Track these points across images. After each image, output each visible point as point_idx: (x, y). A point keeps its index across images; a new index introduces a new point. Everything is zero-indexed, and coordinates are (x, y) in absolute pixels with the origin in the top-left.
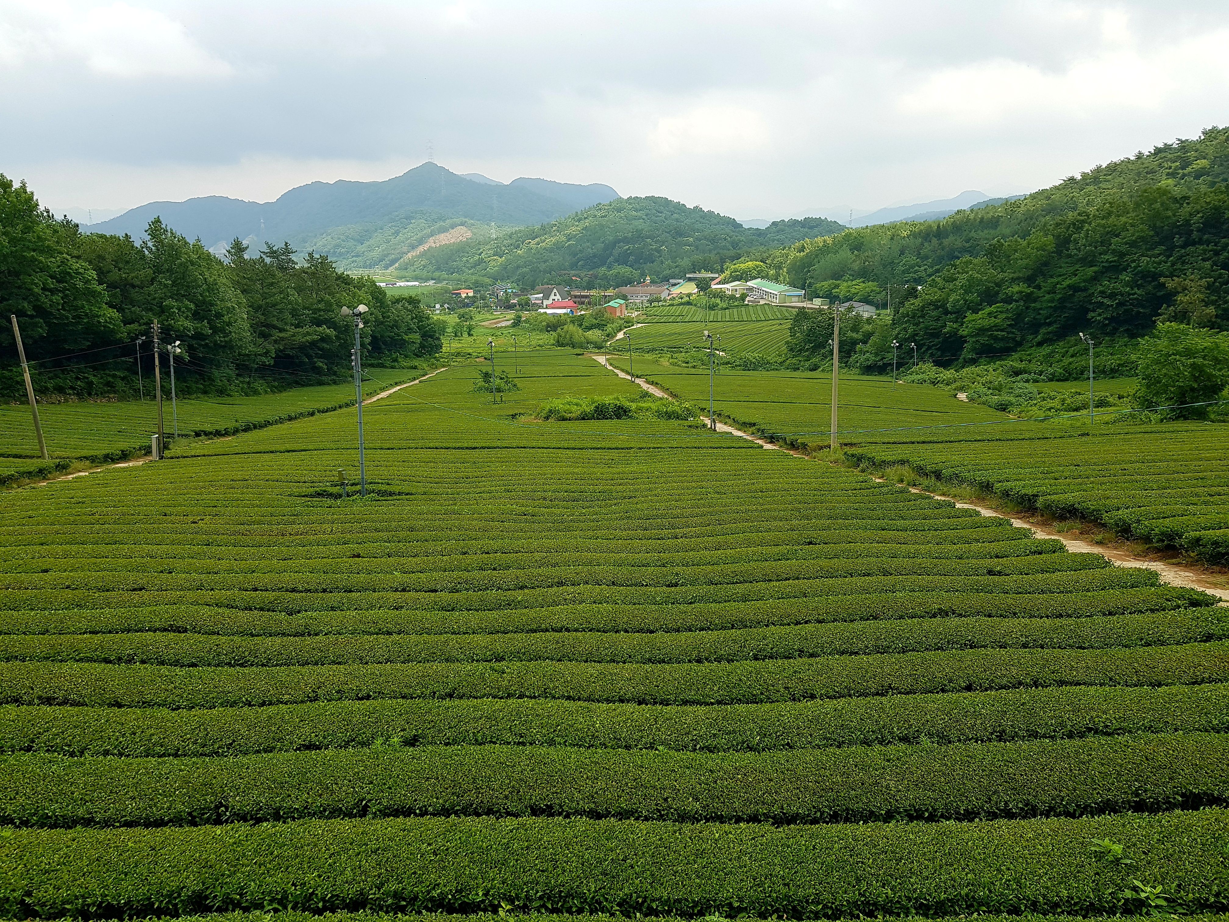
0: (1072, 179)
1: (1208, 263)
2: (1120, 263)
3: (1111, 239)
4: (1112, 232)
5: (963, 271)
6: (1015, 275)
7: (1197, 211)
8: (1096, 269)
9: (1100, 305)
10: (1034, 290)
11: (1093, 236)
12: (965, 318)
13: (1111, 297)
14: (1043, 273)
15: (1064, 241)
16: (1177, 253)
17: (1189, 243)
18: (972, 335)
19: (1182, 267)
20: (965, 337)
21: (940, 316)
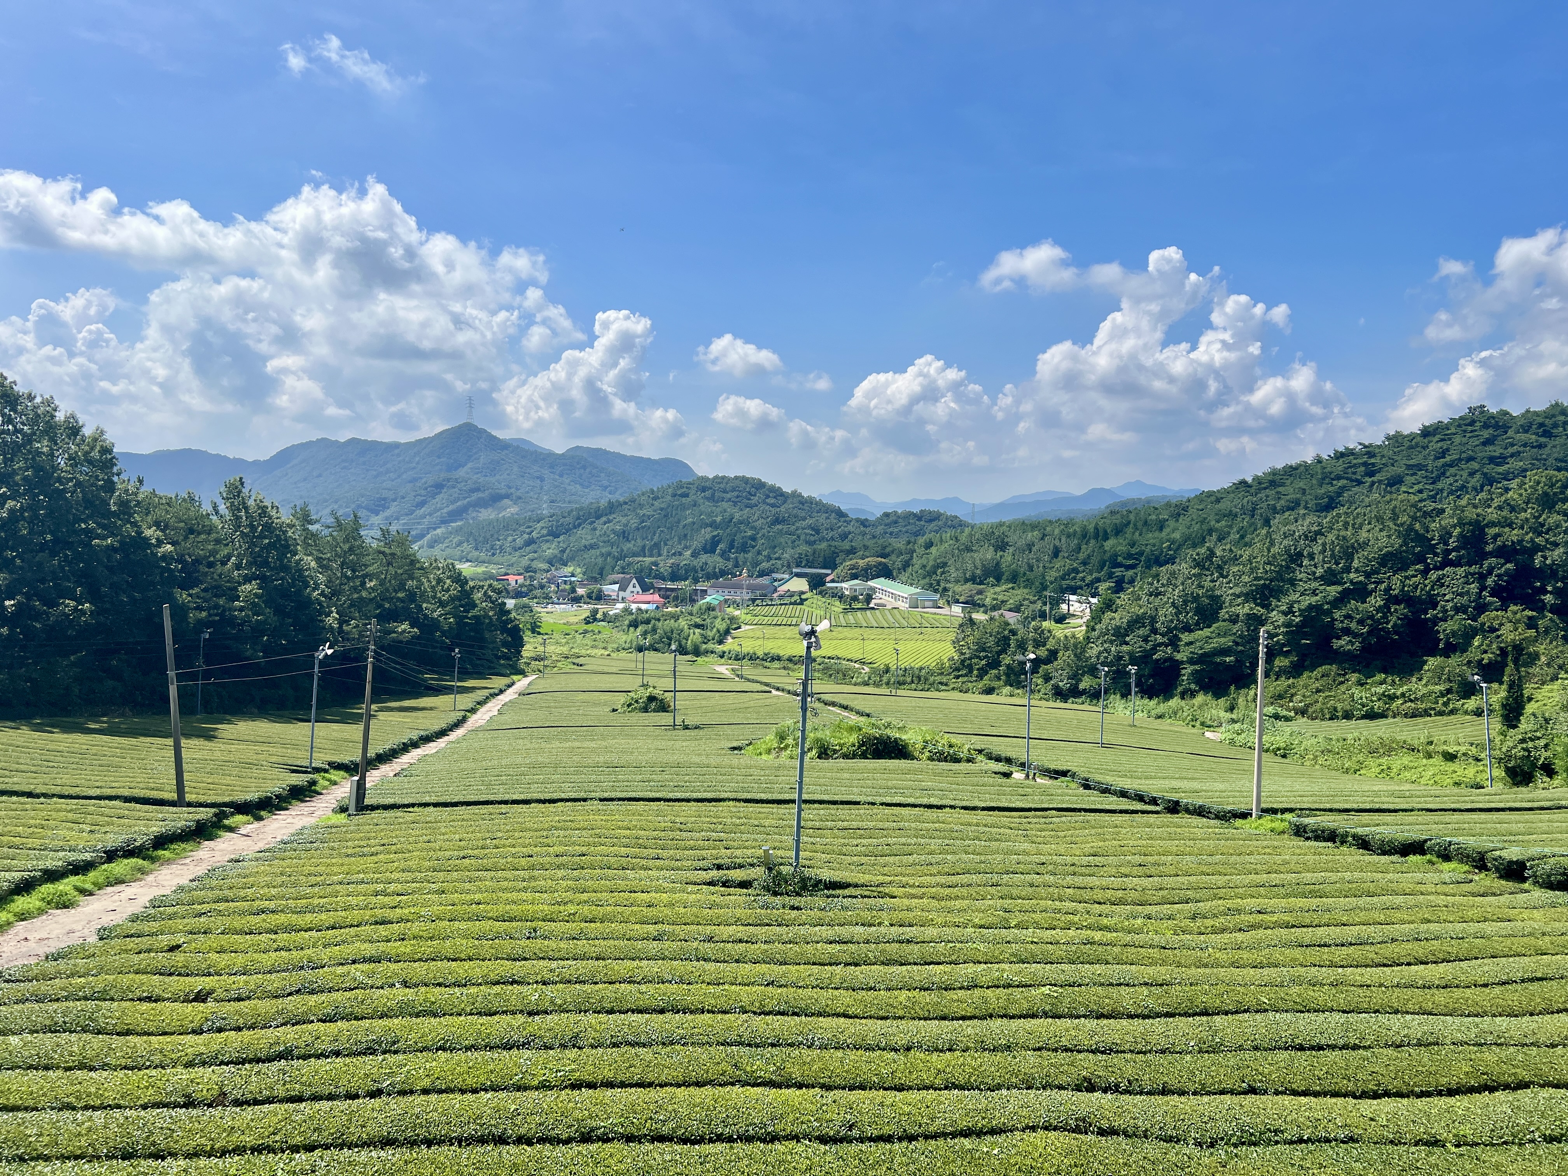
0: (1243, 482)
1: (1474, 587)
2: (1367, 584)
3: (1353, 554)
4: (1353, 547)
5: (1169, 583)
6: (1237, 590)
7: (1454, 526)
8: (1340, 588)
9: (1347, 631)
10: (1262, 611)
11: (1332, 551)
12: (1180, 640)
13: (1361, 622)
14: (1271, 590)
15: (1296, 554)
16: (1433, 575)
17: (1447, 563)
18: (1191, 661)
19: (1442, 591)
20: (1182, 662)
21: (1148, 636)
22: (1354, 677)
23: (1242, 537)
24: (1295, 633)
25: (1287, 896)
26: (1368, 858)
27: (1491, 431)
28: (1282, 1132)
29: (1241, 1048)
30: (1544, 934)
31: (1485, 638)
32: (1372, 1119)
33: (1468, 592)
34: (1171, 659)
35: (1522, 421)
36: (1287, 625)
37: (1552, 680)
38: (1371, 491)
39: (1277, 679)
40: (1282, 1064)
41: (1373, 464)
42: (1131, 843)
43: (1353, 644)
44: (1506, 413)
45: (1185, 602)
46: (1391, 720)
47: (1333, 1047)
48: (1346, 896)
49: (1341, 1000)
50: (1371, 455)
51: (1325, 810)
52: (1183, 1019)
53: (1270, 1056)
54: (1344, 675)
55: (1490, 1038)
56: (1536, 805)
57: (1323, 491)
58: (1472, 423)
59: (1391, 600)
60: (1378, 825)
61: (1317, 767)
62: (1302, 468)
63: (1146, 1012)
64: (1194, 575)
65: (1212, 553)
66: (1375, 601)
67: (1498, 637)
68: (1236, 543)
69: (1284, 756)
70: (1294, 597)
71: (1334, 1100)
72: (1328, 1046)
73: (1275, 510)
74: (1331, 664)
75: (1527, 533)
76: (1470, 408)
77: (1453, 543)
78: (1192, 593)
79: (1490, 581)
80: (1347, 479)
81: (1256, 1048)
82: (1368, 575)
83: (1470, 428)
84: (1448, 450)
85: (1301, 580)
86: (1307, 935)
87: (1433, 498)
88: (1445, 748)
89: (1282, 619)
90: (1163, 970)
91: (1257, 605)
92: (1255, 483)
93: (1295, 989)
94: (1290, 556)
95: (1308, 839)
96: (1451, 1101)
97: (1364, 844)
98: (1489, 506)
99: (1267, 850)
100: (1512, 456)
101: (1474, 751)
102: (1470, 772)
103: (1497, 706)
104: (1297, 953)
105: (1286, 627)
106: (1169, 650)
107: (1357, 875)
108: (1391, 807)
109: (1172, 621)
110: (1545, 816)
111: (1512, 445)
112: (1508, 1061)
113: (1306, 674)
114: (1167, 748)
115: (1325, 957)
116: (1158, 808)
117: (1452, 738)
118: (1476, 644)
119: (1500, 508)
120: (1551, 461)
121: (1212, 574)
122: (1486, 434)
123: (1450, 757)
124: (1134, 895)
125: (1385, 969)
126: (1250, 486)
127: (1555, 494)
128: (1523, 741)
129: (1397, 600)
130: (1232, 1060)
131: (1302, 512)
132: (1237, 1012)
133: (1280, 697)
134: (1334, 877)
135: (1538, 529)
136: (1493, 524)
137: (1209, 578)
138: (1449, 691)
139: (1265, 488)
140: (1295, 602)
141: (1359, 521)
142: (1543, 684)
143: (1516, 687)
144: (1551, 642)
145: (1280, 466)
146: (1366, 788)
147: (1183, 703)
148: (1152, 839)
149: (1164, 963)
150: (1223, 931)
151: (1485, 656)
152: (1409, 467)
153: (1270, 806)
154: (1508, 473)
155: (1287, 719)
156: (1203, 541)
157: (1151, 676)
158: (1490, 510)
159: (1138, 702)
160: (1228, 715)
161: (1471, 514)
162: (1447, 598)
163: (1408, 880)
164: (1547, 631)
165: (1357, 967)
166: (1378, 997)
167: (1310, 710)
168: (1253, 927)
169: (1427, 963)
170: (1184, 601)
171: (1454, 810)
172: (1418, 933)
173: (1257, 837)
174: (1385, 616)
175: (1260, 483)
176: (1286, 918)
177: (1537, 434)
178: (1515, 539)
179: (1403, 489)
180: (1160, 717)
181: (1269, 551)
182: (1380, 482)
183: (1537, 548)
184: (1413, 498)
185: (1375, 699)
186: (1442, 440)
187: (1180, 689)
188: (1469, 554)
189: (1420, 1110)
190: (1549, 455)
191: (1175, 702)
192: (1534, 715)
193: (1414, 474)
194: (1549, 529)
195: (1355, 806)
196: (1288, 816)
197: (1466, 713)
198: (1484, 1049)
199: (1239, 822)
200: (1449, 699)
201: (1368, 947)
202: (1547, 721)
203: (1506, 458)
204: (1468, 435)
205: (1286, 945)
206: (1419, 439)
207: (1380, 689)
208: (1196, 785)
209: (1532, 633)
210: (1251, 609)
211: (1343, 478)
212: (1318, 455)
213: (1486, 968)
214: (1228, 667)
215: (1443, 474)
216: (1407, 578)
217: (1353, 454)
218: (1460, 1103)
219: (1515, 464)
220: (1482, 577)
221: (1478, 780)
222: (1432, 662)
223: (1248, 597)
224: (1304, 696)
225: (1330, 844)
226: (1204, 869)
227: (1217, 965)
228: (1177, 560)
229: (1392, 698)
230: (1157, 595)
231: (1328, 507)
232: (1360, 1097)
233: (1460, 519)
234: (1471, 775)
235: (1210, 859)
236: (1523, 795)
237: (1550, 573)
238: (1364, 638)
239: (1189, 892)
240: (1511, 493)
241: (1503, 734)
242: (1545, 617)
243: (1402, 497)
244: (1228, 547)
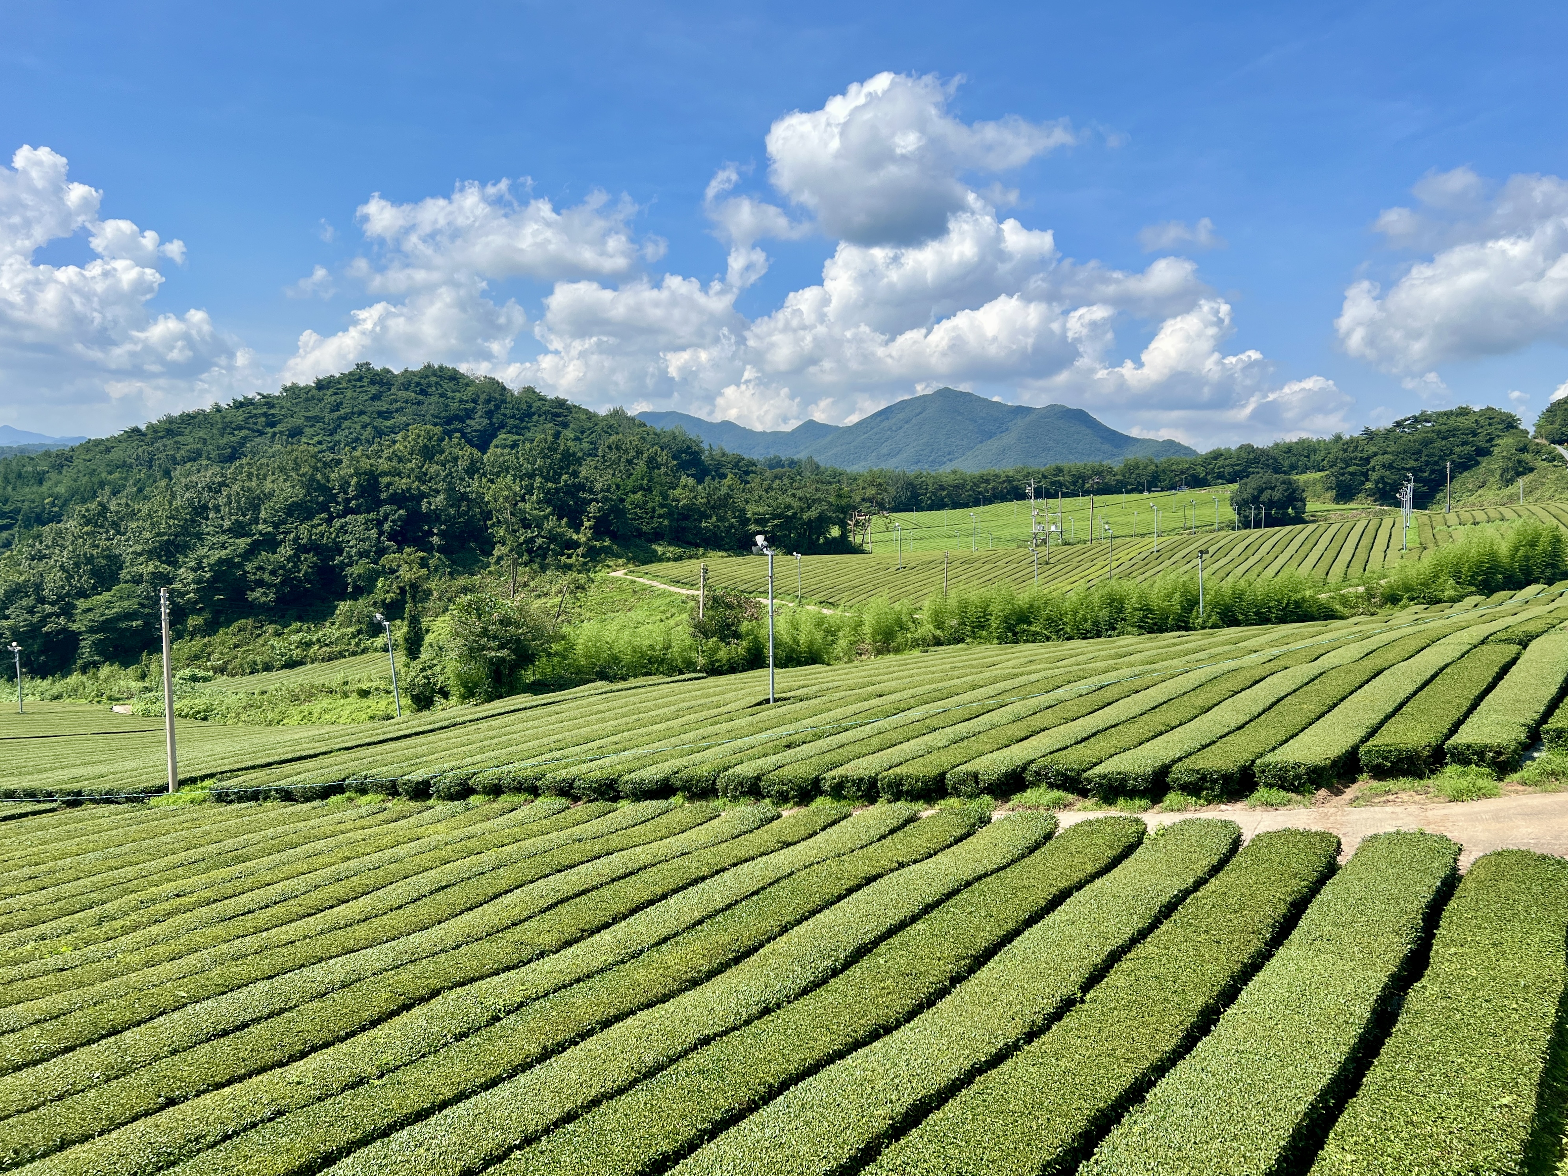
0: (136, 430)
1: (373, 533)
2: (275, 535)
3: (259, 505)
4: (258, 497)
5: (55, 544)
6: (139, 548)
7: (352, 476)
8: (249, 540)
9: (260, 583)
10: (169, 568)
11: (238, 502)
12: (75, 607)
13: (273, 573)
14: (177, 546)
15: (201, 507)
16: (337, 523)
17: (347, 511)
18: (91, 630)
19: (347, 537)
20: (80, 633)
21: (34, 607)
22: (270, 629)
23: (140, 490)
24: (206, 589)
25: (207, 870)
26: (291, 809)
27: (377, 387)
28: (204, 1136)
29: (157, 1058)
30: (446, 844)
31: (386, 579)
32: (299, 1083)
33: (369, 537)
34: (65, 630)
35: (402, 380)
36: (198, 581)
37: (444, 612)
38: (273, 442)
39: (191, 640)
40: (204, 1060)
41: (273, 415)
42: (18, 854)
43: (267, 596)
44: (388, 371)
45: (77, 565)
46: (309, 666)
47: (256, 1021)
48: (270, 854)
49: (266, 965)
50: (271, 406)
51: (247, 769)
52: (86, 1049)
53: (189, 1056)
54: (261, 627)
55: (405, 958)
56: (436, 726)
57: (225, 441)
58: (360, 379)
59: (301, 549)
60: (299, 773)
61: (240, 724)
62: (201, 417)
63: (38, 1056)
64: (87, 533)
65: (104, 508)
66: (285, 551)
67: (398, 577)
68: (134, 498)
69: (205, 719)
70: (203, 551)
71: (260, 1078)
72: (253, 1020)
73: (175, 462)
74: (247, 618)
75: (414, 482)
76: (357, 365)
77: (351, 491)
78: (85, 554)
79: (386, 527)
80: (249, 429)
81: (174, 1052)
82: (276, 526)
83: (359, 384)
84: (341, 403)
85: (208, 534)
86: (230, 906)
87: (332, 449)
88: (359, 685)
89: (191, 576)
90: (58, 998)
91: (162, 562)
92: (149, 432)
93: (218, 970)
94: (195, 509)
95: (231, 802)
96: (372, 1033)
97: (287, 796)
98: (380, 457)
99: (185, 825)
100: (397, 411)
101: (382, 685)
102: (379, 705)
103: (401, 641)
104: (219, 930)
105: (197, 583)
106: (62, 620)
107: (280, 829)
108: (311, 752)
109: (63, 587)
110: (443, 735)
111: (396, 401)
112: (422, 976)
113: (222, 631)
114: (67, 732)
115: (248, 925)
116: (54, 805)
117: (365, 675)
118: (380, 585)
119: (389, 459)
120: (428, 417)
121: (107, 532)
122: (374, 390)
123: (364, 694)
124: (23, 916)
125: (310, 919)
126: (144, 435)
127: (433, 446)
128: (423, 670)
129: (305, 549)
130: (146, 1076)
131: (204, 462)
132: (151, 1018)
133: (197, 657)
134: (257, 836)
135: (422, 478)
136: (385, 474)
137: (104, 536)
138: (359, 632)
139: (162, 438)
140: (204, 557)
141: (262, 472)
142: (437, 616)
143: (414, 621)
144: (440, 579)
145: (176, 413)
146: (288, 738)
147: (84, 678)
148: (45, 843)
149: (61, 988)
150: (135, 929)
151: (388, 596)
152: (308, 418)
153: (188, 775)
154: (395, 427)
155: (206, 679)
156: (94, 495)
157: (42, 652)
158: (381, 461)
159: (28, 684)
160: (141, 684)
161: (365, 464)
162: (351, 544)
163: (327, 822)
164: (436, 570)
165: (282, 925)
166: (302, 950)
167: (229, 667)
168: (170, 914)
169: (348, 901)
170: (75, 564)
171: (369, 744)
172: (339, 874)
173: (174, 813)
174: (295, 566)
175: (155, 432)
176: (207, 894)
177: (415, 392)
178: (404, 487)
179: (304, 440)
180: (56, 698)
181: (171, 504)
182: (281, 432)
183: (422, 495)
184: (313, 450)
185: (292, 647)
186: (336, 394)
187: (80, 662)
188: (366, 502)
189: (345, 1054)
190: (426, 411)
191: (74, 679)
192: (431, 645)
193: (313, 426)
194: (431, 478)
195: (277, 758)
196: (208, 783)
197: (376, 650)
198: (400, 970)
199: (154, 801)
200: (360, 640)
201: (292, 902)
202: (441, 649)
203: (391, 413)
204: (358, 390)
205: (209, 924)
206: (314, 392)
207: (295, 638)
208: (102, 769)
209: (424, 571)
210: (156, 567)
211: (245, 428)
212: (216, 404)
213: (400, 891)
214: (136, 632)
215: (339, 426)
216: (313, 526)
217: (253, 404)
218: (379, 1033)
219: (400, 419)
220: (379, 523)
221: (389, 711)
222: (343, 606)
223: (151, 554)
224: (222, 653)
225: (252, 803)
226: (112, 863)
227: (130, 969)
228: (65, 518)
229: (309, 644)
230: (41, 559)
231: (231, 458)
232: (287, 1064)
233: (356, 469)
234: (383, 708)
235: (119, 850)
236: (426, 719)
237: (434, 517)
238: (278, 588)
239: (93, 895)
240: (397, 445)
241: (407, 665)
242: (434, 556)
243: (305, 447)
244: (123, 501)
